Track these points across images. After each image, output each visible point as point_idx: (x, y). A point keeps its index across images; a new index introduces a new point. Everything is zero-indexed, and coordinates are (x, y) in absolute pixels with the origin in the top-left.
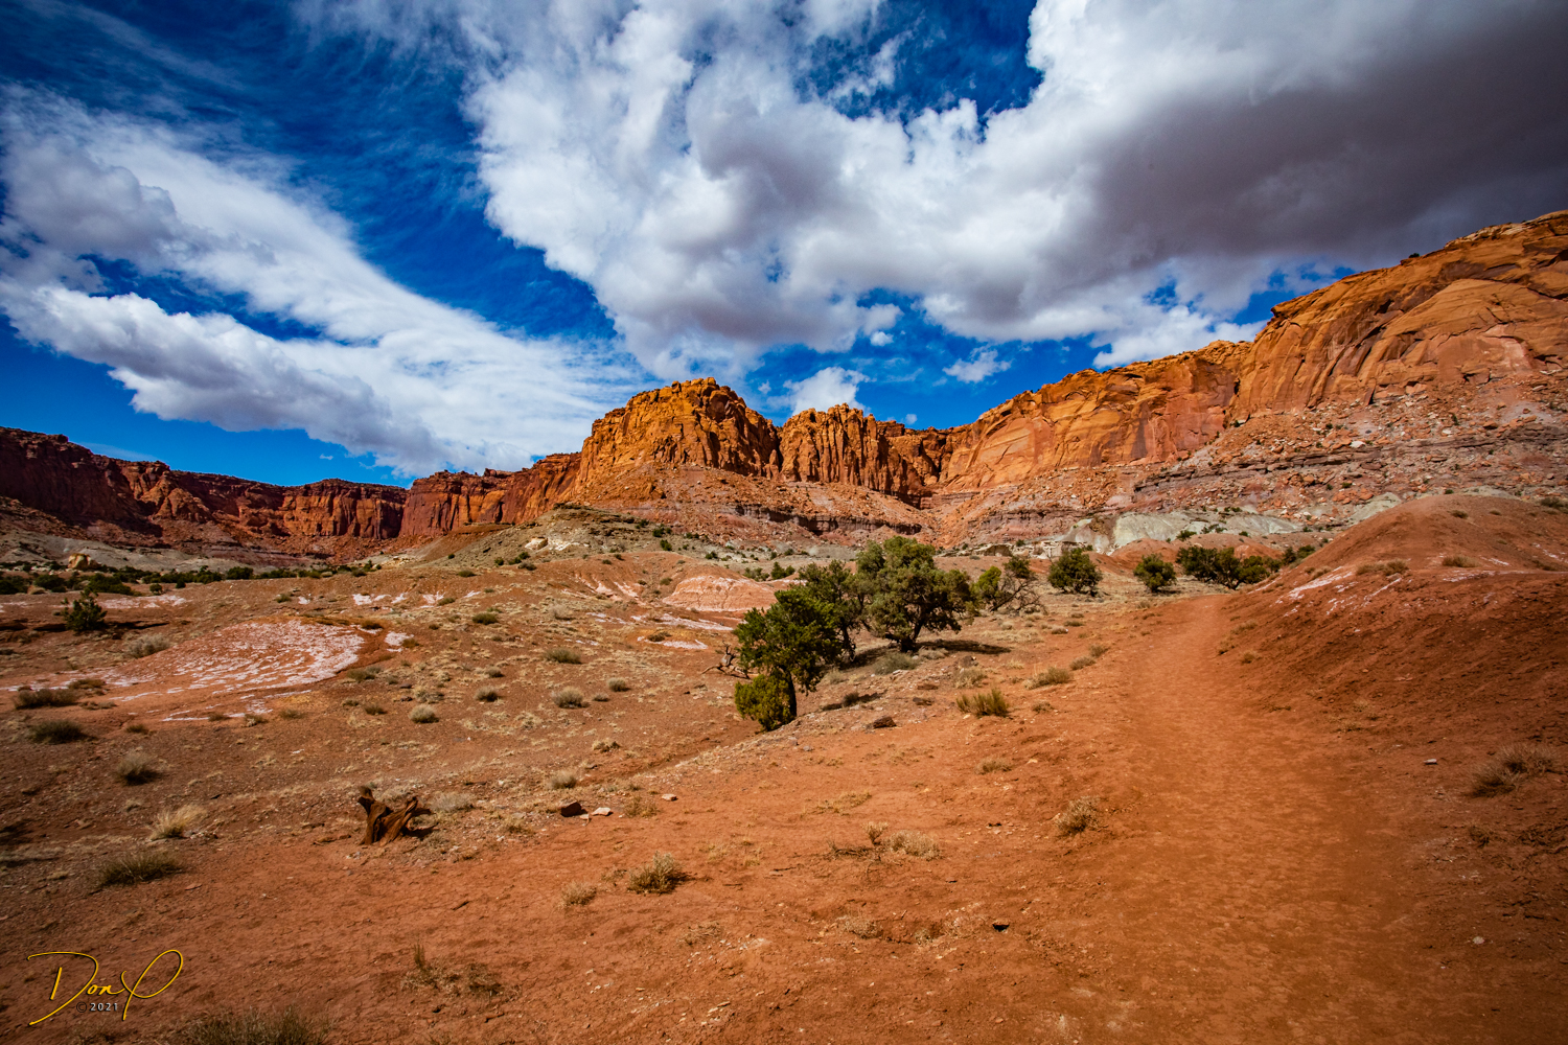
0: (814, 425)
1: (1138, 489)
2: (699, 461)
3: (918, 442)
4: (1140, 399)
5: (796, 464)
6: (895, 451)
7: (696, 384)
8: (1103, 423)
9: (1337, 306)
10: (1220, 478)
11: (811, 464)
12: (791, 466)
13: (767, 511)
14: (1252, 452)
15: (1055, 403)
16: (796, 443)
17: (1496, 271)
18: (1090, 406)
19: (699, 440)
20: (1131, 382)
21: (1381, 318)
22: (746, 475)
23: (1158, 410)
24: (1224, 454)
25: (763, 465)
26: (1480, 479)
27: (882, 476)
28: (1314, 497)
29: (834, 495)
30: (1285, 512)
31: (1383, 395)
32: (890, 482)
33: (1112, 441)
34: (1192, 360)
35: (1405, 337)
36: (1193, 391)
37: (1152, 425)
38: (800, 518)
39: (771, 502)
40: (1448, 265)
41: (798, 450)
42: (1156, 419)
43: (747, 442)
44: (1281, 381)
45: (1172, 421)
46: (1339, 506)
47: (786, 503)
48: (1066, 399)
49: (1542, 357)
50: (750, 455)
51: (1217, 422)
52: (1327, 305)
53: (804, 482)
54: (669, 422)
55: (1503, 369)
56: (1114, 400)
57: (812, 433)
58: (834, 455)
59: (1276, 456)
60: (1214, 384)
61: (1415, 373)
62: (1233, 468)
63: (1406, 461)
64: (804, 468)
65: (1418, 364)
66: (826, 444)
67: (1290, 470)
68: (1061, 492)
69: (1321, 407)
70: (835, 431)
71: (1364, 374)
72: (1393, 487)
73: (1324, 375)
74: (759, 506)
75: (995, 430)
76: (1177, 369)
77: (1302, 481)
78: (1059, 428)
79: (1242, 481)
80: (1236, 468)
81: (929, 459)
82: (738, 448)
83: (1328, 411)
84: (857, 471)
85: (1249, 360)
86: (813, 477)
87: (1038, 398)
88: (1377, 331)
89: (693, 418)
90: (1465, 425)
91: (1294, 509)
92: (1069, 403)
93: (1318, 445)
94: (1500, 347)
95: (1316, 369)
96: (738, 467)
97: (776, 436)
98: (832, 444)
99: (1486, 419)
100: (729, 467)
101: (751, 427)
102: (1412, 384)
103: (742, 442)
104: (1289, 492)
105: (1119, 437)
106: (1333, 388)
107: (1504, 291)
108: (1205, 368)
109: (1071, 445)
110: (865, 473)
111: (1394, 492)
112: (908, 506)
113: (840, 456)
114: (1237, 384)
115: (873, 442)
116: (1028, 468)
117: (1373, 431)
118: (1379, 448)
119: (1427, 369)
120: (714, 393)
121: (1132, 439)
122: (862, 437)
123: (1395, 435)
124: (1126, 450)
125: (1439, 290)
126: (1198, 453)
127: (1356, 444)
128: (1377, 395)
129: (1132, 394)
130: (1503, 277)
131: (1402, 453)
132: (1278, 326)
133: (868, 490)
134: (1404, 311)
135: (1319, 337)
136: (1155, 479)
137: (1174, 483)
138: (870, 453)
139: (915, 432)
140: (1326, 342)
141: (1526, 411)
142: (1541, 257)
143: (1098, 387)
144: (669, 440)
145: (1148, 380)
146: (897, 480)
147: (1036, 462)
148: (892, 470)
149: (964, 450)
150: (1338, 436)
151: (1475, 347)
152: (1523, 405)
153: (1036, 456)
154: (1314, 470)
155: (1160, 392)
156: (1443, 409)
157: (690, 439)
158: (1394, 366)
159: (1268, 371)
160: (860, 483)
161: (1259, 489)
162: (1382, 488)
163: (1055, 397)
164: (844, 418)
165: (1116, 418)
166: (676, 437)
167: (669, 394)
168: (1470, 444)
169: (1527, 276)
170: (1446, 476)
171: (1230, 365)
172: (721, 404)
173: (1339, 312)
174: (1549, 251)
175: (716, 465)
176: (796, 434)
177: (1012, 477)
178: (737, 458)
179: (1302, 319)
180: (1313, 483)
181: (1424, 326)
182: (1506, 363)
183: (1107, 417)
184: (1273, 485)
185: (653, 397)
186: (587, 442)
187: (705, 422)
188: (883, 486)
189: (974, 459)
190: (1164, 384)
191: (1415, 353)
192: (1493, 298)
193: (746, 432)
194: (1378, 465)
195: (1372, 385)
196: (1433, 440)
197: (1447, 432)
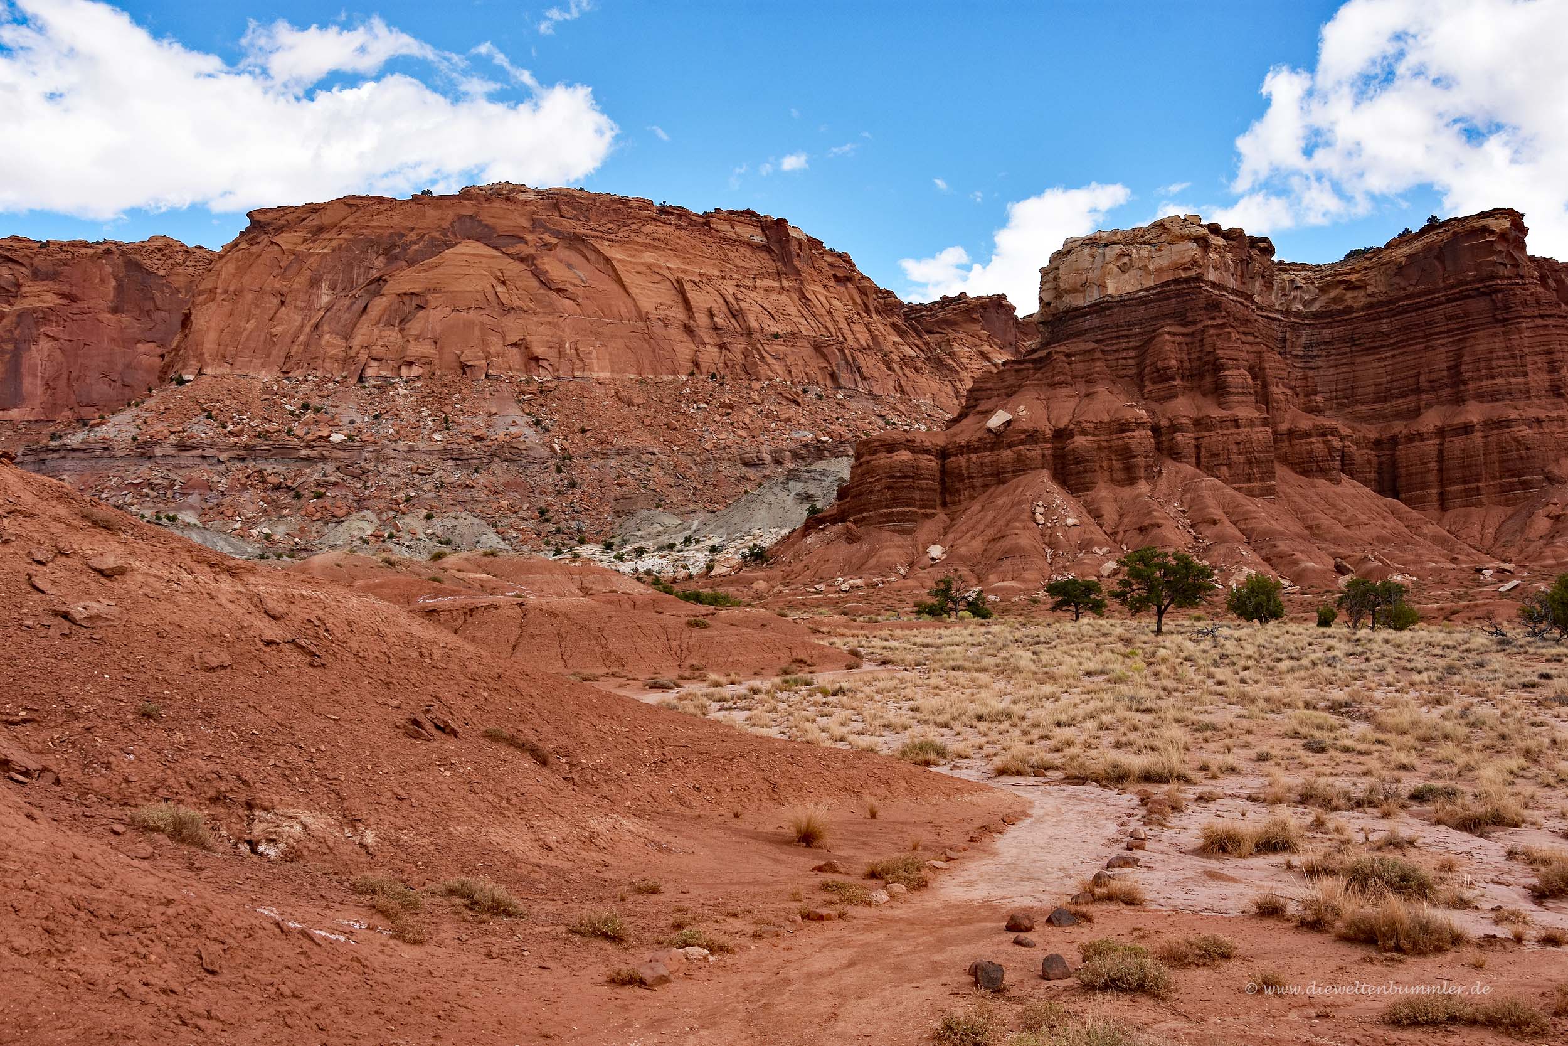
4: (20, 305)
9: (332, 234)
10: (147, 465)
14: (201, 430)
17: (507, 241)
21: (382, 265)
24: (158, 427)
26: (462, 502)
28: (279, 508)
30: (238, 525)
31: (374, 373)
34: (117, 258)
35: (406, 299)
36: (115, 310)
37: (37, 352)
40: (460, 217)
42: (44, 344)
44: (249, 326)
45: (72, 353)
46: (307, 524)
49: (538, 360)
51: (149, 370)
52: (321, 229)
55: (501, 367)
59: (233, 439)
60: (149, 305)
61: (413, 350)
62: (169, 450)
63: (390, 470)
65: (418, 339)
67: (251, 464)
69: (299, 374)
71: (356, 340)
72: (372, 503)
73: (308, 328)
76: (91, 266)
77: (264, 482)
79: (181, 472)
80: (173, 451)
83: (306, 383)
85: (207, 284)
88: (378, 281)
90: (456, 431)
91: (250, 523)
93: (290, 432)
95: (298, 320)
99: (476, 427)
102: (410, 364)
104: (247, 495)
106: (318, 349)
107: (514, 268)
108: (138, 276)
111: (373, 511)
114: (187, 317)
117: (359, 421)
118: (362, 448)
119: (427, 349)
123: (382, 432)
125: (449, 247)
126: (117, 418)
127: (337, 438)
128: (369, 372)
130: (511, 250)
131: (387, 458)
132: (253, 242)
134: (411, 263)
135: (306, 272)
136: (40, 451)
141: (514, 424)
142: (546, 237)
145: (36, 275)
150: (316, 422)
151: (477, 332)
152: (513, 415)
154: (281, 468)
155: (58, 301)
156: (437, 405)
158: (392, 335)
161: (205, 486)
162: (360, 504)
168: (456, 456)
169: (533, 257)
170: (430, 495)
171: (179, 281)
173: (334, 243)
174: (556, 233)
179: (285, 240)
180: (278, 487)
181: (428, 291)
184: (224, 482)
190: (66, 289)
191: (415, 326)
192: (499, 274)
194: (359, 471)
195: (363, 356)
196: (422, 446)
197: (437, 437)
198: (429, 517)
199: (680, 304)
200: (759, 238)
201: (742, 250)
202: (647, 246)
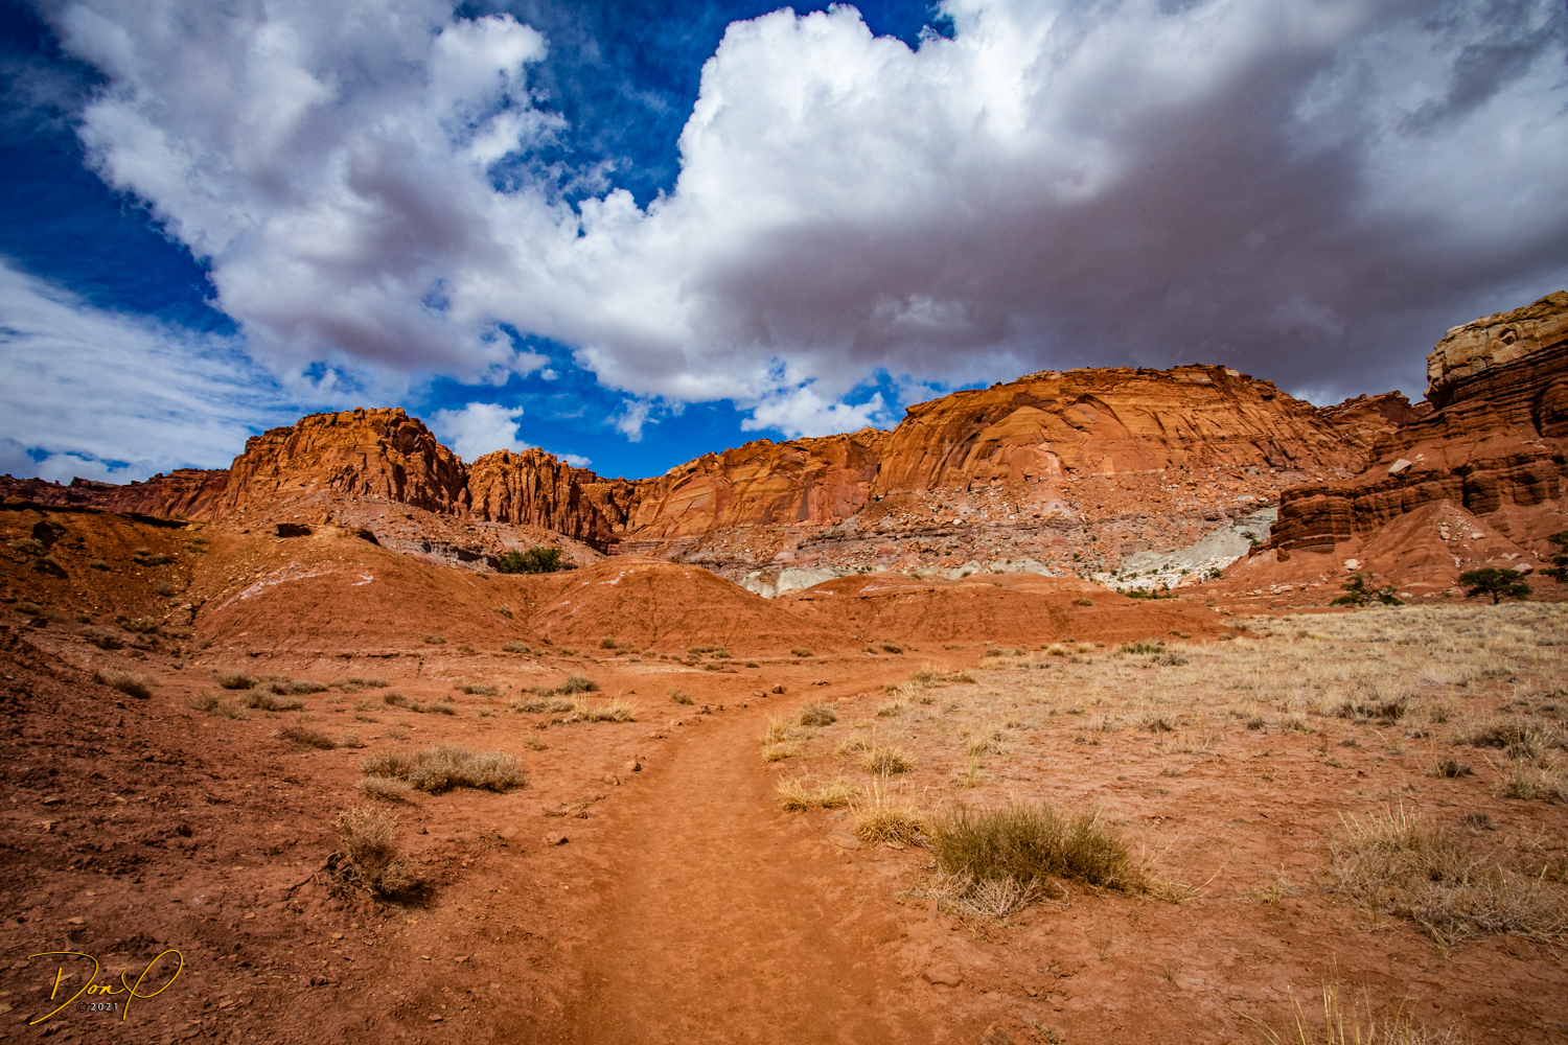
0: (507, 467)
1: (800, 548)
2: (382, 494)
3: (608, 490)
4: (806, 470)
5: (486, 503)
6: (586, 497)
7: (384, 413)
8: (775, 487)
9: (949, 413)
10: (862, 542)
11: (502, 505)
12: (481, 505)
13: (455, 549)
14: (888, 523)
15: (735, 466)
16: (487, 483)
17: (1045, 403)
18: (765, 472)
19: (383, 472)
20: (799, 454)
21: (977, 426)
22: (433, 511)
23: (820, 480)
24: (867, 523)
25: (451, 503)
26: (1028, 553)
27: (572, 521)
28: (927, 561)
29: (524, 537)
31: (976, 484)
32: (579, 528)
33: (782, 504)
34: (848, 442)
35: (991, 443)
36: (847, 467)
37: (815, 492)
38: (489, 558)
39: (460, 541)
40: (1019, 394)
41: (489, 490)
42: (817, 488)
43: (436, 478)
44: (910, 467)
45: (830, 491)
46: (942, 569)
47: (475, 542)
48: (745, 463)
49: (1068, 469)
50: (438, 491)
52: (943, 412)
53: (493, 522)
54: (349, 450)
55: (1047, 475)
56: (785, 468)
57: (505, 474)
58: (525, 497)
59: (903, 527)
60: (863, 463)
61: (997, 471)
62: (872, 535)
63: (987, 538)
64: (495, 509)
65: (998, 464)
66: (518, 486)
67: (912, 539)
68: (737, 546)
69: (936, 490)
70: (528, 474)
71: (965, 468)
72: (977, 556)
73: (939, 465)
74: (448, 544)
75: (681, 485)
76: (836, 448)
77: (919, 548)
78: (738, 489)
80: (874, 535)
81: (617, 508)
82: (425, 484)
83: (941, 494)
84: (548, 514)
85: (888, 448)
86: (504, 518)
87: (721, 459)
88: (974, 436)
89: (379, 449)
90: (1023, 513)
92: (748, 468)
93: (932, 520)
94: (1046, 458)
95: (934, 460)
96: (425, 503)
97: (464, 473)
98: (524, 487)
99: (1034, 510)
100: (415, 502)
101: (440, 462)
102: (995, 479)
103: (430, 478)
104: (911, 556)
105: (787, 501)
106: (945, 477)
107: (1051, 419)
108: (858, 449)
109: (747, 505)
110: (555, 517)
112: (596, 552)
113: (532, 499)
114: (879, 466)
115: (566, 488)
116: (709, 522)
117: (968, 512)
118: (971, 526)
119: (1004, 469)
120: (402, 424)
121: (798, 503)
122: (554, 482)
123: (982, 517)
124: (793, 513)
125: (1012, 412)
126: (848, 520)
127: (957, 522)
128: (973, 485)
129: (800, 465)
130: (1048, 409)
131: (985, 531)
132: (910, 423)
133: (558, 534)
134: (992, 423)
135: (937, 436)
136: (814, 540)
137: (827, 544)
138: (562, 498)
139: (606, 481)
140: (942, 440)
141: (1057, 506)
142: (1069, 398)
143: (772, 456)
144: (349, 469)
145: (813, 455)
146: (586, 526)
147: (716, 517)
148: (582, 516)
149: (652, 501)
150: (946, 514)
151: (1032, 457)
152: (1056, 501)
153: (717, 511)
154: (928, 540)
155: (822, 466)
156: (1011, 500)
157: (374, 470)
158: (984, 463)
159: (902, 458)
160: (550, 527)
161: (890, 552)
162: (970, 557)
163: (736, 460)
164: (537, 462)
165: (786, 484)
166: (358, 466)
167: (350, 420)
168: (1023, 527)
169: (1061, 411)
170: (1009, 550)
171: (875, 449)
172: (409, 436)
173: (951, 418)
174: (1073, 395)
175: (401, 499)
176: (488, 474)
177: (694, 530)
178: (424, 493)
179: (926, 419)
180: (927, 550)
181: (1003, 437)
182: (1048, 470)
183: (778, 482)
184: (899, 550)
185: (329, 420)
186: (238, 460)
187: (391, 453)
188: (573, 531)
189: (660, 511)
190: (825, 459)
191: (997, 457)
192: (1043, 423)
193: (435, 467)
194: (969, 539)
195: (970, 477)
196: (1004, 522)
197: (1012, 517)
198: (1009, 562)
199: (1157, 426)
200: (1206, 379)
201: (1195, 388)
202: (1132, 395)
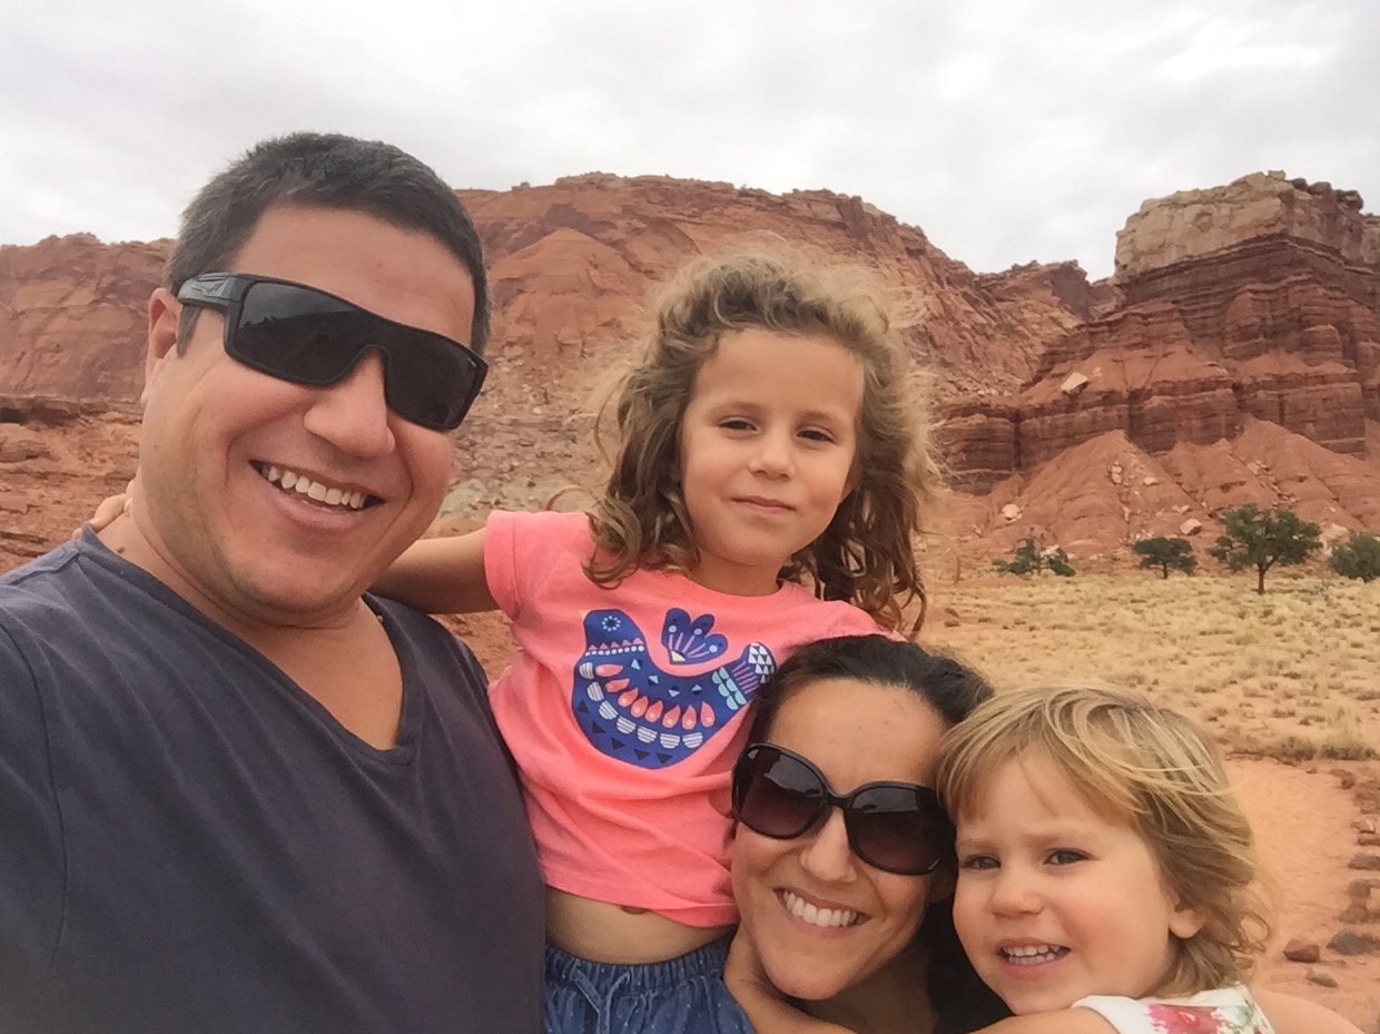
8: (103, 327)
15: (19, 278)
17: (599, 226)
18: (83, 297)
35: (507, 285)
40: (556, 206)
48: (41, 275)
56: (125, 293)
61: (515, 332)
65: (518, 321)
78: (26, 326)
90: (555, 405)
92: (48, 284)
99: (572, 400)
102: (511, 344)
105: (130, 354)
107: (606, 253)
109: (47, 358)
111: (481, 480)
119: (527, 330)
123: (488, 407)
125: (545, 235)
130: (603, 236)
131: (494, 431)
134: (513, 250)
142: (635, 222)
143: (100, 267)
151: (572, 313)
156: (537, 381)
162: (468, 473)
163: (21, 268)
165: (128, 322)
169: (622, 241)
170: (532, 464)
174: (643, 218)
181: (527, 276)
183: (113, 319)
192: (592, 259)
194: (467, 443)
196: (524, 419)
197: (537, 410)
198: (531, 485)
200: (834, 216)
201: (818, 227)
202: (728, 227)
